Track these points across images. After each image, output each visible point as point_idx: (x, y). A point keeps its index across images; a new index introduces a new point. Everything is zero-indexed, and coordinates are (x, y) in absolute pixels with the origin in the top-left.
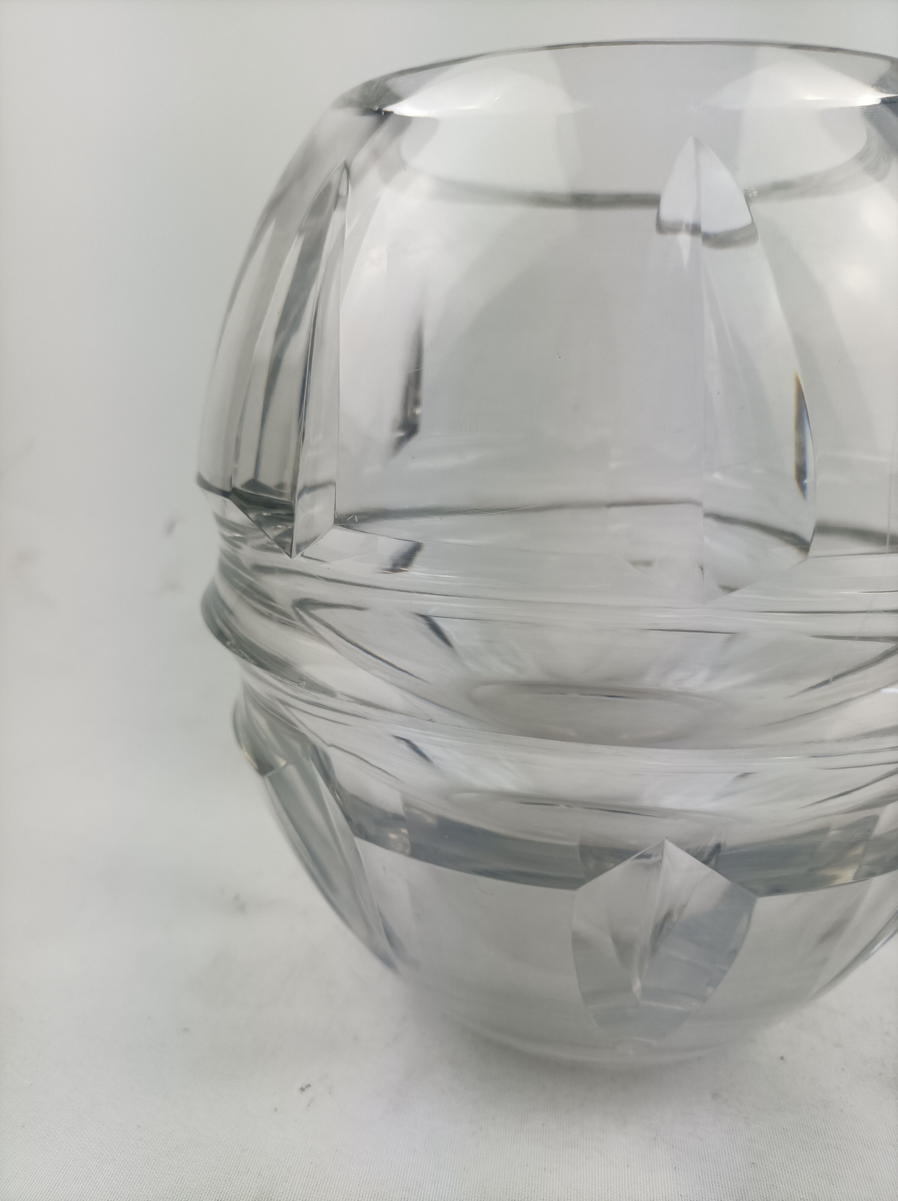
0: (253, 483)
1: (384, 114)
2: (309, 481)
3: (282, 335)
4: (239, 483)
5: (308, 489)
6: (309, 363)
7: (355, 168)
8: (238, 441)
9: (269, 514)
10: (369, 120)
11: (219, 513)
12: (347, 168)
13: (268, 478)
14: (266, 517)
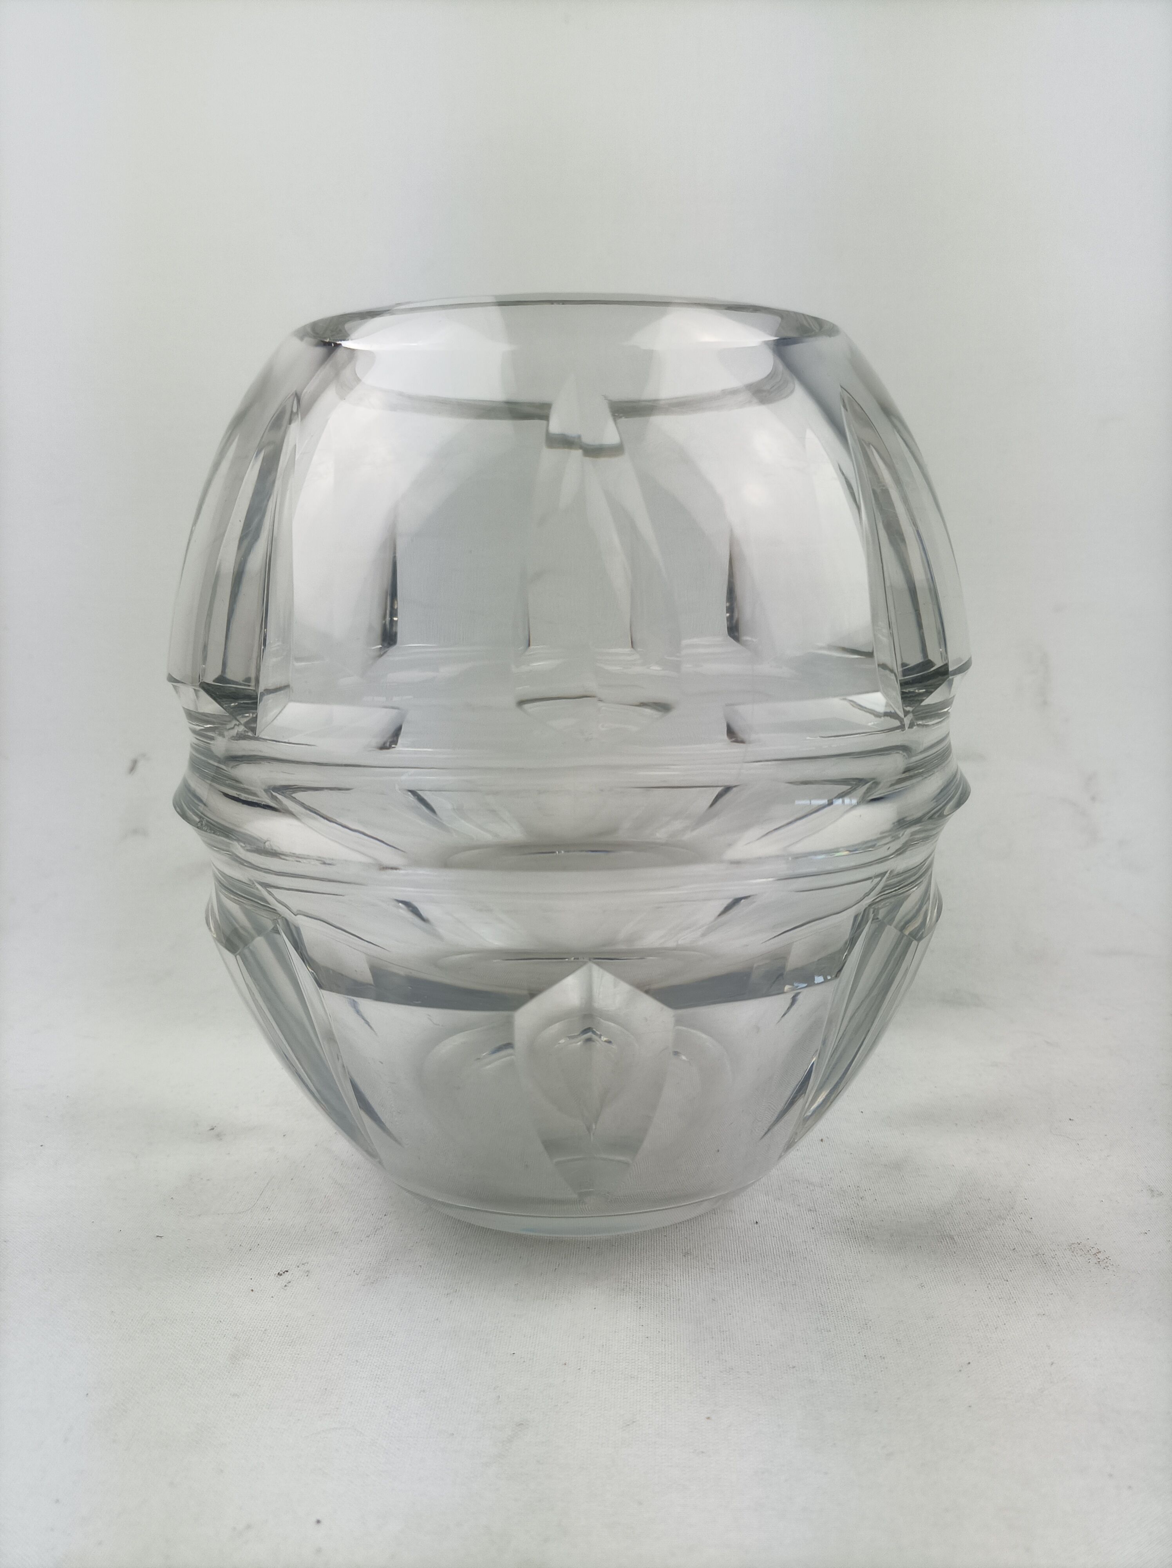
0: (221, 679)
1: (334, 346)
2: (271, 686)
3: (245, 543)
4: (210, 679)
5: (269, 691)
6: (267, 580)
7: (305, 398)
8: (205, 647)
9: (237, 704)
10: (320, 351)
11: (192, 708)
12: (298, 397)
13: (236, 673)
14: (235, 707)
